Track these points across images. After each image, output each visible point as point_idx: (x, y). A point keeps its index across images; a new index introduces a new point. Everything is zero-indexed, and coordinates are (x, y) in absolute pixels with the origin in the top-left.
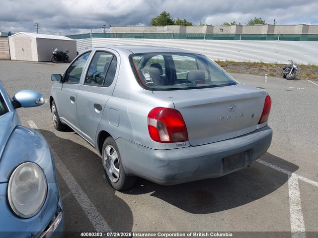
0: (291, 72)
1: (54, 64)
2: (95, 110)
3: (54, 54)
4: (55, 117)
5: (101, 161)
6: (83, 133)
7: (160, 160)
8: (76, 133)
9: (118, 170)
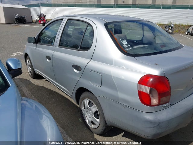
0: (170, 29)
1: (17, 25)
2: (73, 70)
3: (16, 18)
4: (30, 69)
5: (80, 110)
6: (58, 84)
7: (151, 122)
8: (47, 80)
9: (98, 120)
